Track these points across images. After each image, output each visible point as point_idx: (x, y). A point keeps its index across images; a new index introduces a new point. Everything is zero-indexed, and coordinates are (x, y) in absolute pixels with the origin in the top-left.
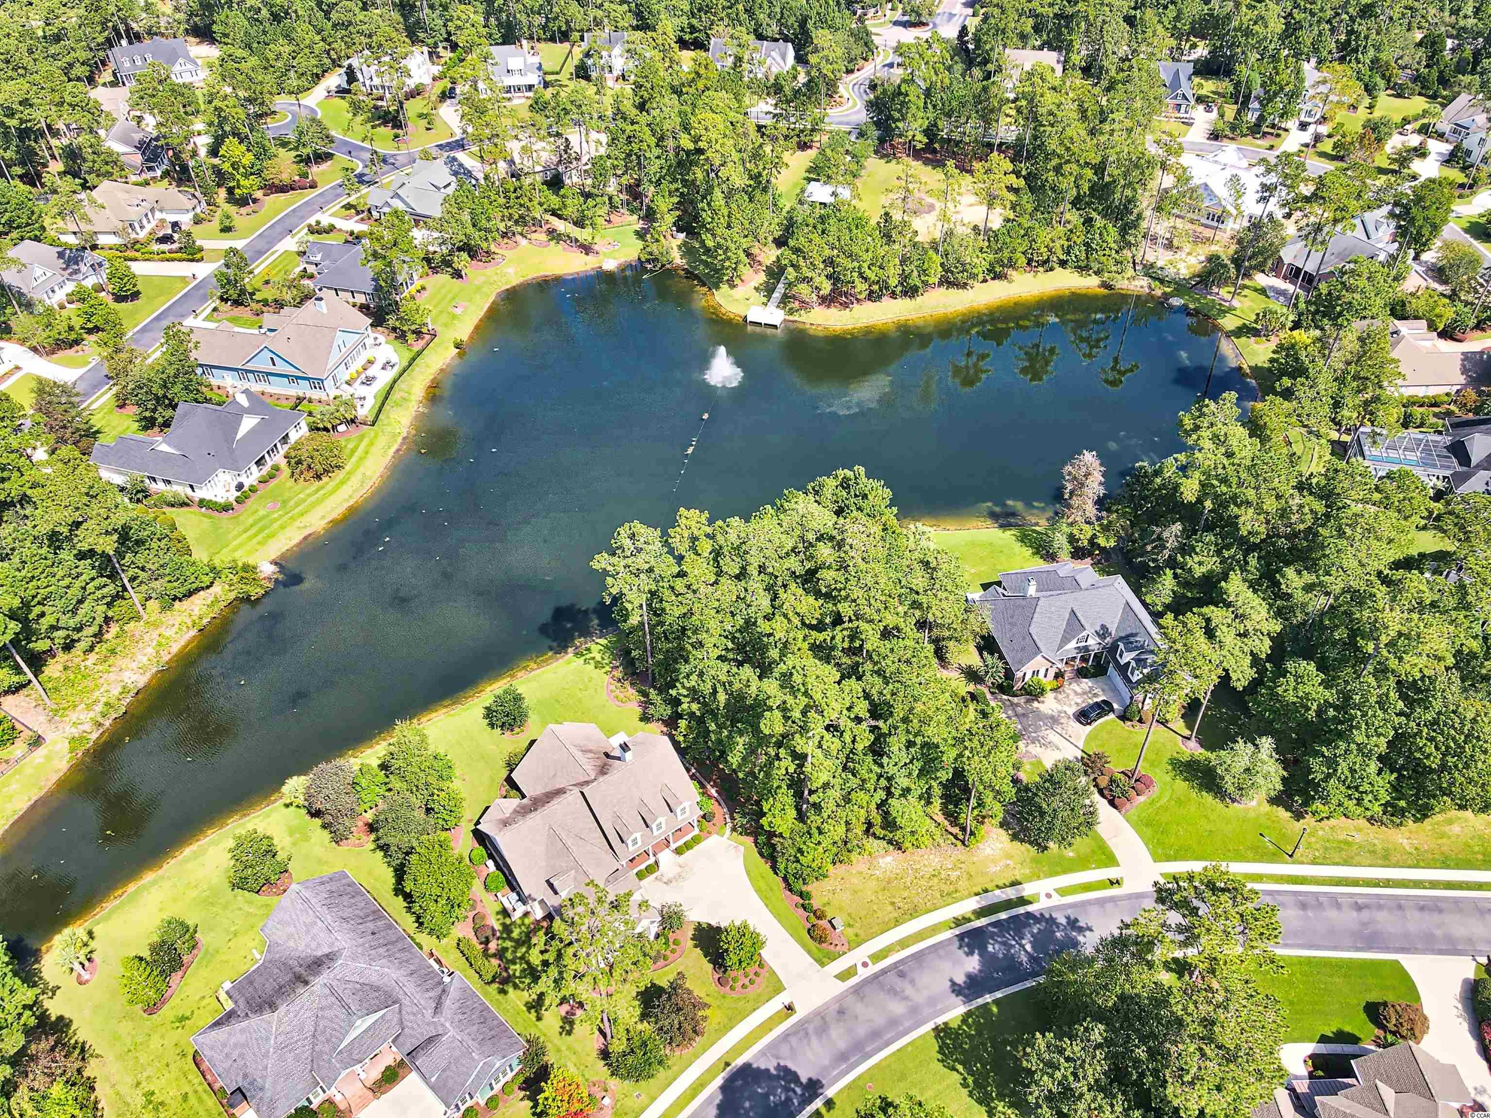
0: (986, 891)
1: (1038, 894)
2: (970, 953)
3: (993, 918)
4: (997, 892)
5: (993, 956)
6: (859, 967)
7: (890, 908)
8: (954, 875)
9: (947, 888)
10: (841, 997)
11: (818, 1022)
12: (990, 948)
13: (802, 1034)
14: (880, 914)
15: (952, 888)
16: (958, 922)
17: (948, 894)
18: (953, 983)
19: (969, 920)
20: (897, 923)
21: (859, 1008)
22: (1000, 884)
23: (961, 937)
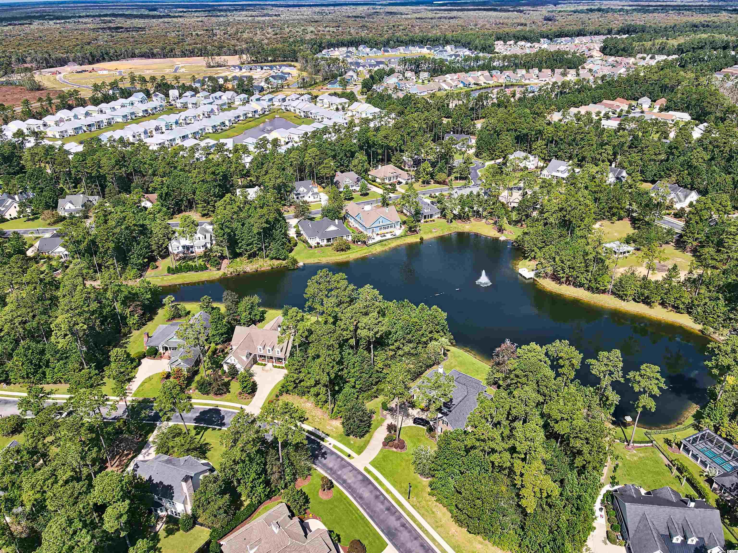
0: (318, 430)
1: (328, 441)
3: (310, 436)
4: (321, 432)
22: (324, 432)
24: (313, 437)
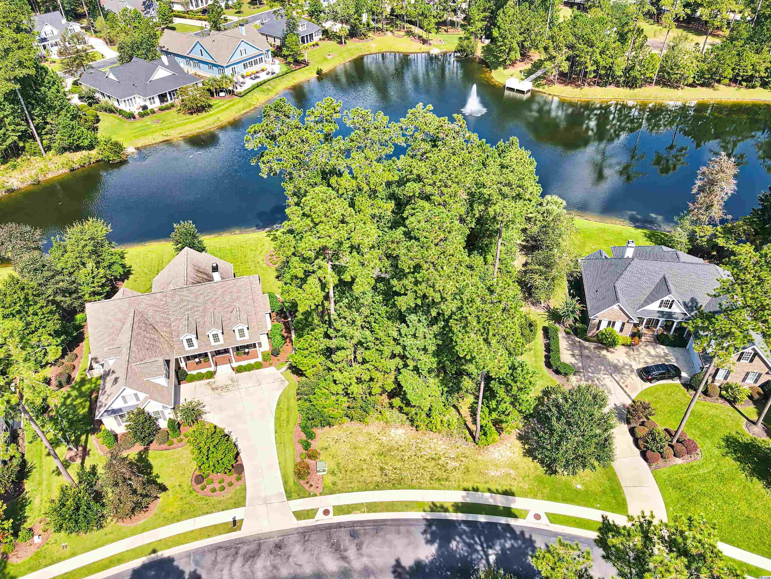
0: (476, 490)
1: (527, 512)
2: (430, 542)
3: (471, 517)
4: (487, 495)
5: (452, 553)
6: (320, 512)
7: (378, 472)
8: (452, 464)
9: (439, 473)
10: (286, 534)
11: (253, 547)
12: (453, 545)
13: (233, 551)
14: (365, 473)
15: (445, 475)
16: (434, 507)
17: (439, 480)
18: (398, 564)
19: (446, 510)
20: (378, 487)
21: (297, 549)
22: (493, 488)
23: (430, 523)
24: (482, 518)
